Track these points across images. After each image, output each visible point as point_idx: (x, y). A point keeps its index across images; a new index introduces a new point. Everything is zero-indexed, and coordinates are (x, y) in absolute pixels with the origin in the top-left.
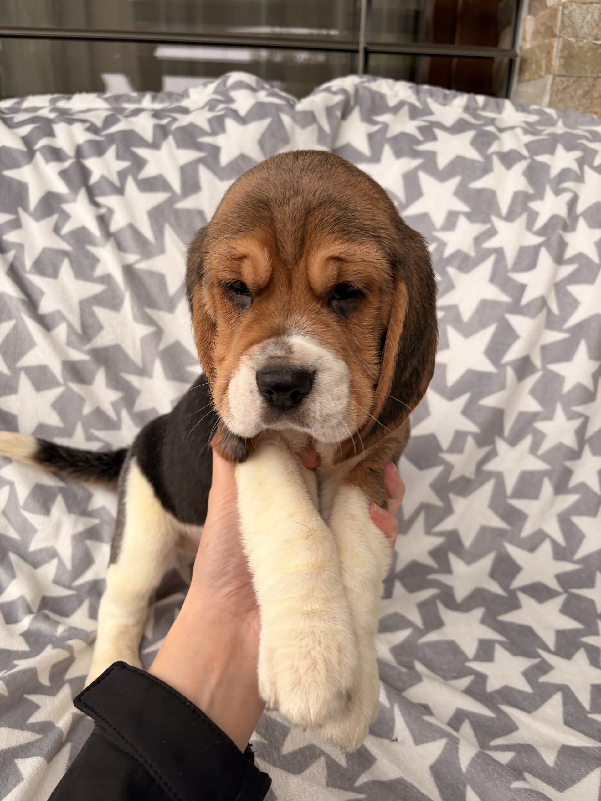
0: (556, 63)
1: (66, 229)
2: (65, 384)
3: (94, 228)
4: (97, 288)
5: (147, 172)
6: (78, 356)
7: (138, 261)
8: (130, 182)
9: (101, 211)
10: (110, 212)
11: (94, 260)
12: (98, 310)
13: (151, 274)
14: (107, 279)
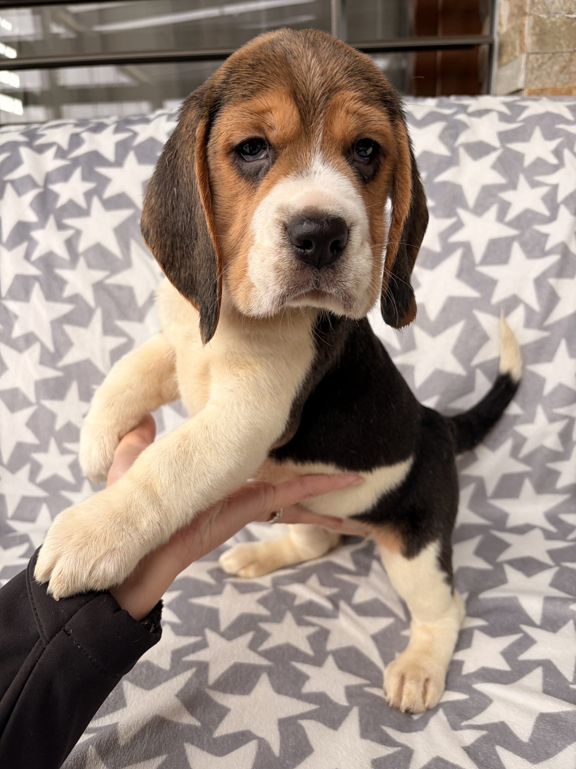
0: (529, 40)
1: (35, 256)
2: (38, 403)
3: (61, 252)
4: (66, 308)
5: (110, 192)
6: (50, 373)
7: (107, 277)
8: (96, 202)
9: (69, 233)
10: (78, 233)
11: (62, 283)
12: (69, 329)
13: (120, 287)
14: (75, 299)
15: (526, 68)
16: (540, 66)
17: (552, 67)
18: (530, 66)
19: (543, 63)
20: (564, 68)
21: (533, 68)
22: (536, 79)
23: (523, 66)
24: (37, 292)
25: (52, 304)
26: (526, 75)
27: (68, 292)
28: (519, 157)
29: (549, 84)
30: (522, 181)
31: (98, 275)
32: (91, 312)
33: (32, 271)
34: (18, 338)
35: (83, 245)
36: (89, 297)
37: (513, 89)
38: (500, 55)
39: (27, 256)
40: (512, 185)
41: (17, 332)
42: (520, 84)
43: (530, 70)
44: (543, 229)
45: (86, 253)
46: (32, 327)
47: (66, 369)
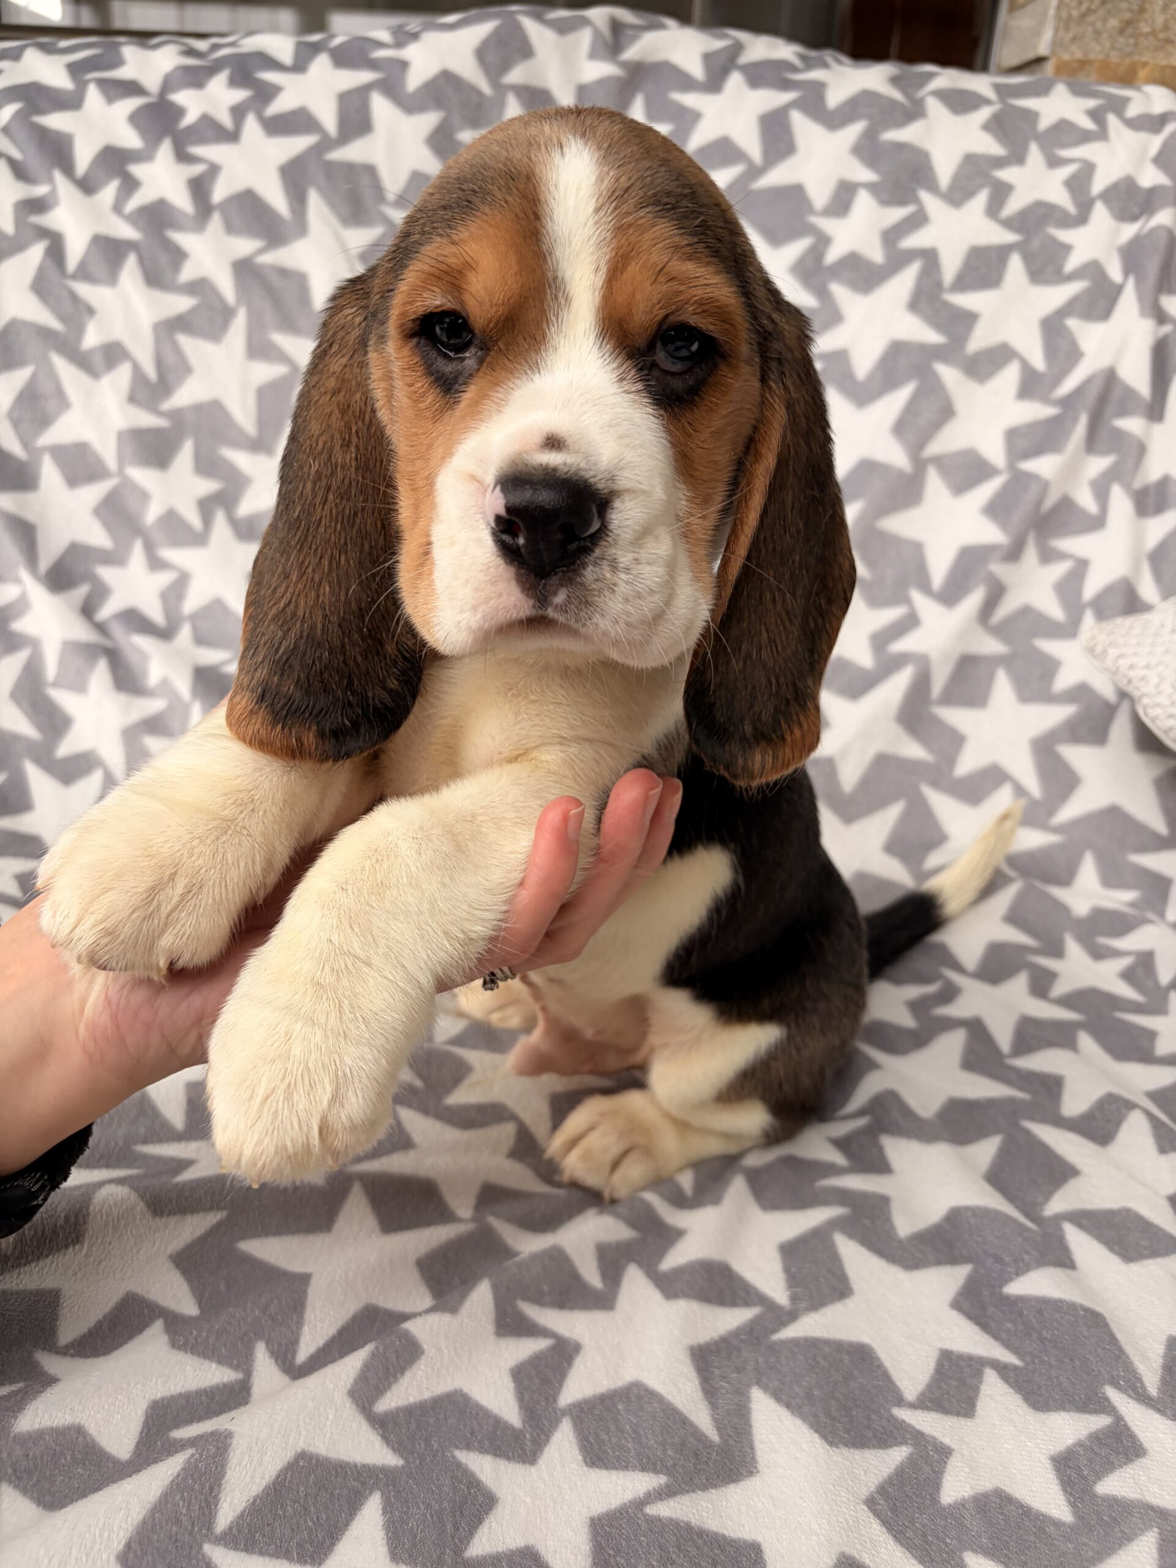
1: (133, 203)
2: (121, 472)
3: (182, 201)
4: (183, 303)
5: (280, 105)
6: (147, 420)
7: (261, 251)
8: (251, 124)
9: (198, 169)
10: (214, 170)
11: (179, 255)
12: (185, 341)
13: (283, 272)
14: (200, 287)
15: (1058, 17)
16: (1083, 16)
17: (1104, 20)
18: (1064, 14)
19: (1089, 11)
20: (1128, 23)
21: (1070, 17)
22: (1073, 39)
23: (1052, 12)
24: (130, 269)
25: (157, 294)
26: (1057, 30)
27: (187, 273)
28: (1031, 116)
29: (1096, 52)
30: (1034, 153)
31: (245, 246)
32: (228, 314)
33: (127, 232)
34: (92, 351)
35: (220, 192)
36: (226, 285)
37: (1030, 55)
39: (119, 205)
40: (1017, 157)
41: (92, 338)
42: (1043, 49)
43: (1064, 23)
44: (1065, 235)
45: (224, 206)
46: (118, 332)
47: (175, 416)
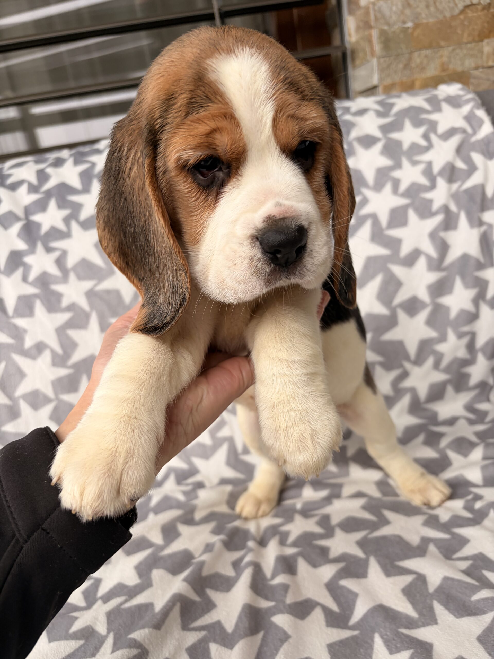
0: (377, 47)
1: (32, 276)
2: (57, 398)
3: (54, 270)
4: (65, 317)
5: (84, 214)
6: (63, 372)
7: (96, 285)
8: (74, 226)
9: (56, 254)
10: (64, 253)
11: (59, 296)
12: (72, 333)
13: (108, 292)
14: (72, 307)
15: (378, 68)
16: (388, 66)
17: (397, 66)
18: (381, 67)
19: (390, 64)
20: (406, 65)
21: (383, 68)
23: (375, 67)
24: (39, 308)
25: (54, 315)
26: (379, 74)
27: (65, 303)
28: (398, 143)
29: (397, 78)
30: (405, 161)
31: (88, 285)
32: (87, 316)
33: (31, 290)
34: (30, 349)
35: (71, 262)
36: (84, 303)
37: (370, 86)
38: (353, 59)
39: (25, 279)
40: (398, 165)
41: (28, 343)
42: (375, 80)
43: (381, 70)
44: (428, 195)
45: (74, 268)
46: (40, 338)
47: (76, 366)
